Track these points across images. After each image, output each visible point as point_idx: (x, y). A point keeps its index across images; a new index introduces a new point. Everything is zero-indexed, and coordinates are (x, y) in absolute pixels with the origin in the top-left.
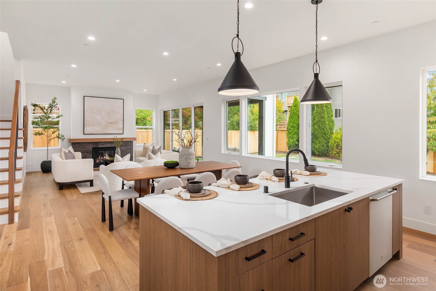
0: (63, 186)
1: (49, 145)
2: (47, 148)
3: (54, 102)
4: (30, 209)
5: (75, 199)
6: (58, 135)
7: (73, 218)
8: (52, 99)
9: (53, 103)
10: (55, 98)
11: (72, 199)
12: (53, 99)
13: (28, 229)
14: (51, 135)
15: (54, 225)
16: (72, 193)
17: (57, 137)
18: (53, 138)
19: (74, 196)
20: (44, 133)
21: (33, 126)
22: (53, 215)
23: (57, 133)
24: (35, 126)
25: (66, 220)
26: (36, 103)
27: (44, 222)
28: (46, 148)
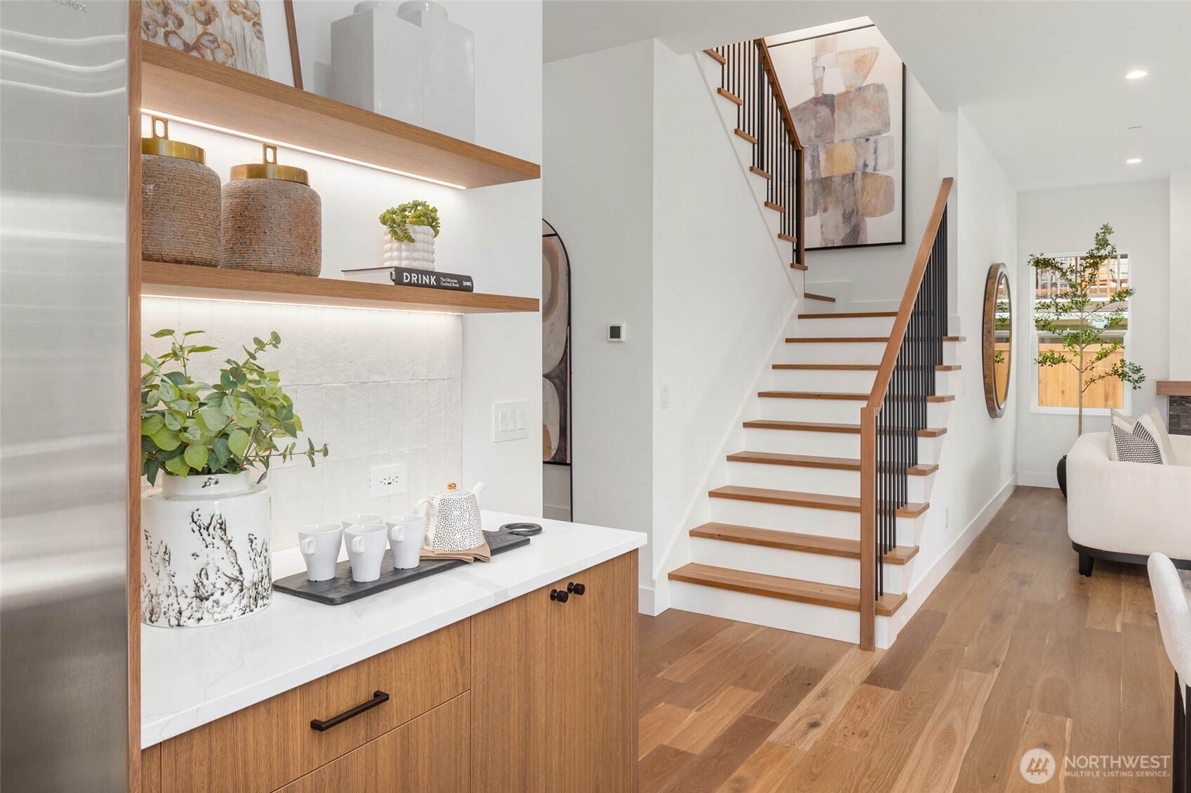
0: (1091, 559)
1: (1085, 401)
2: (1078, 409)
3: (1103, 243)
4: (949, 616)
5: (1118, 629)
6: (1119, 365)
7: (1056, 717)
8: (1097, 234)
9: (1098, 249)
10: (1107, 230)
11: (1102, 627)
12: (1100, 231)
13: (893, 692)
14: (1094, 365)
15: (976, 714)
16: (1119, 601)
17: (1116, 372)
18: (1100, 377)
19: (1119, 618)
20: (1068, 357)
21: (1038, 334)
22: (997, 671)
23: (1114, 359)
24: (1044, 333)
25: (1029, 714)
26: (1047, 256)
27: (952, 684)
28: (1076, 411)
